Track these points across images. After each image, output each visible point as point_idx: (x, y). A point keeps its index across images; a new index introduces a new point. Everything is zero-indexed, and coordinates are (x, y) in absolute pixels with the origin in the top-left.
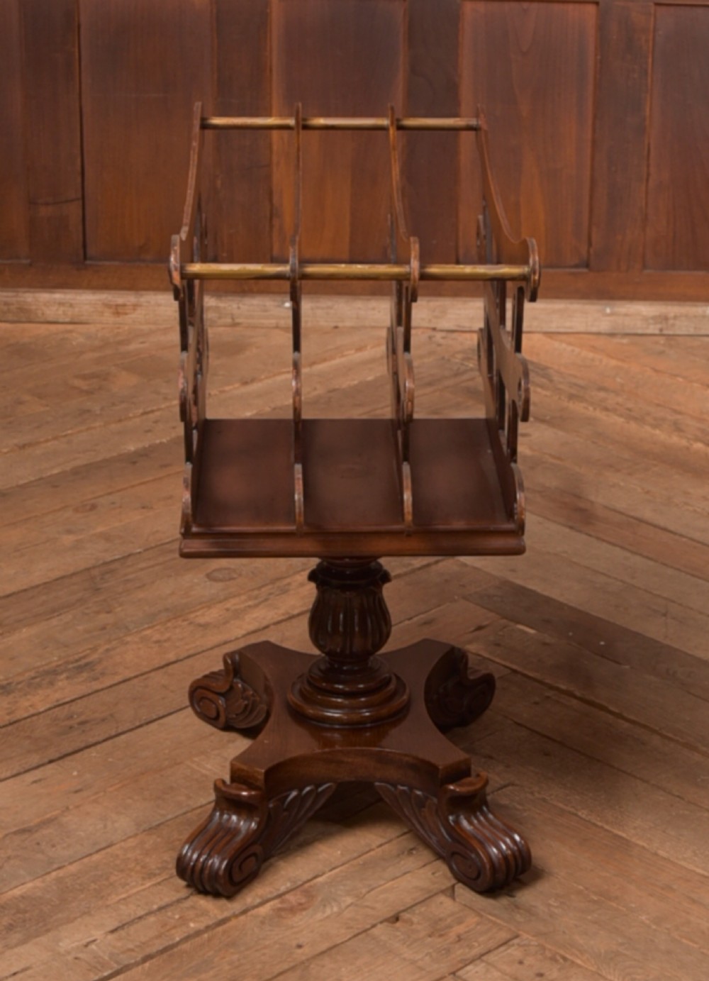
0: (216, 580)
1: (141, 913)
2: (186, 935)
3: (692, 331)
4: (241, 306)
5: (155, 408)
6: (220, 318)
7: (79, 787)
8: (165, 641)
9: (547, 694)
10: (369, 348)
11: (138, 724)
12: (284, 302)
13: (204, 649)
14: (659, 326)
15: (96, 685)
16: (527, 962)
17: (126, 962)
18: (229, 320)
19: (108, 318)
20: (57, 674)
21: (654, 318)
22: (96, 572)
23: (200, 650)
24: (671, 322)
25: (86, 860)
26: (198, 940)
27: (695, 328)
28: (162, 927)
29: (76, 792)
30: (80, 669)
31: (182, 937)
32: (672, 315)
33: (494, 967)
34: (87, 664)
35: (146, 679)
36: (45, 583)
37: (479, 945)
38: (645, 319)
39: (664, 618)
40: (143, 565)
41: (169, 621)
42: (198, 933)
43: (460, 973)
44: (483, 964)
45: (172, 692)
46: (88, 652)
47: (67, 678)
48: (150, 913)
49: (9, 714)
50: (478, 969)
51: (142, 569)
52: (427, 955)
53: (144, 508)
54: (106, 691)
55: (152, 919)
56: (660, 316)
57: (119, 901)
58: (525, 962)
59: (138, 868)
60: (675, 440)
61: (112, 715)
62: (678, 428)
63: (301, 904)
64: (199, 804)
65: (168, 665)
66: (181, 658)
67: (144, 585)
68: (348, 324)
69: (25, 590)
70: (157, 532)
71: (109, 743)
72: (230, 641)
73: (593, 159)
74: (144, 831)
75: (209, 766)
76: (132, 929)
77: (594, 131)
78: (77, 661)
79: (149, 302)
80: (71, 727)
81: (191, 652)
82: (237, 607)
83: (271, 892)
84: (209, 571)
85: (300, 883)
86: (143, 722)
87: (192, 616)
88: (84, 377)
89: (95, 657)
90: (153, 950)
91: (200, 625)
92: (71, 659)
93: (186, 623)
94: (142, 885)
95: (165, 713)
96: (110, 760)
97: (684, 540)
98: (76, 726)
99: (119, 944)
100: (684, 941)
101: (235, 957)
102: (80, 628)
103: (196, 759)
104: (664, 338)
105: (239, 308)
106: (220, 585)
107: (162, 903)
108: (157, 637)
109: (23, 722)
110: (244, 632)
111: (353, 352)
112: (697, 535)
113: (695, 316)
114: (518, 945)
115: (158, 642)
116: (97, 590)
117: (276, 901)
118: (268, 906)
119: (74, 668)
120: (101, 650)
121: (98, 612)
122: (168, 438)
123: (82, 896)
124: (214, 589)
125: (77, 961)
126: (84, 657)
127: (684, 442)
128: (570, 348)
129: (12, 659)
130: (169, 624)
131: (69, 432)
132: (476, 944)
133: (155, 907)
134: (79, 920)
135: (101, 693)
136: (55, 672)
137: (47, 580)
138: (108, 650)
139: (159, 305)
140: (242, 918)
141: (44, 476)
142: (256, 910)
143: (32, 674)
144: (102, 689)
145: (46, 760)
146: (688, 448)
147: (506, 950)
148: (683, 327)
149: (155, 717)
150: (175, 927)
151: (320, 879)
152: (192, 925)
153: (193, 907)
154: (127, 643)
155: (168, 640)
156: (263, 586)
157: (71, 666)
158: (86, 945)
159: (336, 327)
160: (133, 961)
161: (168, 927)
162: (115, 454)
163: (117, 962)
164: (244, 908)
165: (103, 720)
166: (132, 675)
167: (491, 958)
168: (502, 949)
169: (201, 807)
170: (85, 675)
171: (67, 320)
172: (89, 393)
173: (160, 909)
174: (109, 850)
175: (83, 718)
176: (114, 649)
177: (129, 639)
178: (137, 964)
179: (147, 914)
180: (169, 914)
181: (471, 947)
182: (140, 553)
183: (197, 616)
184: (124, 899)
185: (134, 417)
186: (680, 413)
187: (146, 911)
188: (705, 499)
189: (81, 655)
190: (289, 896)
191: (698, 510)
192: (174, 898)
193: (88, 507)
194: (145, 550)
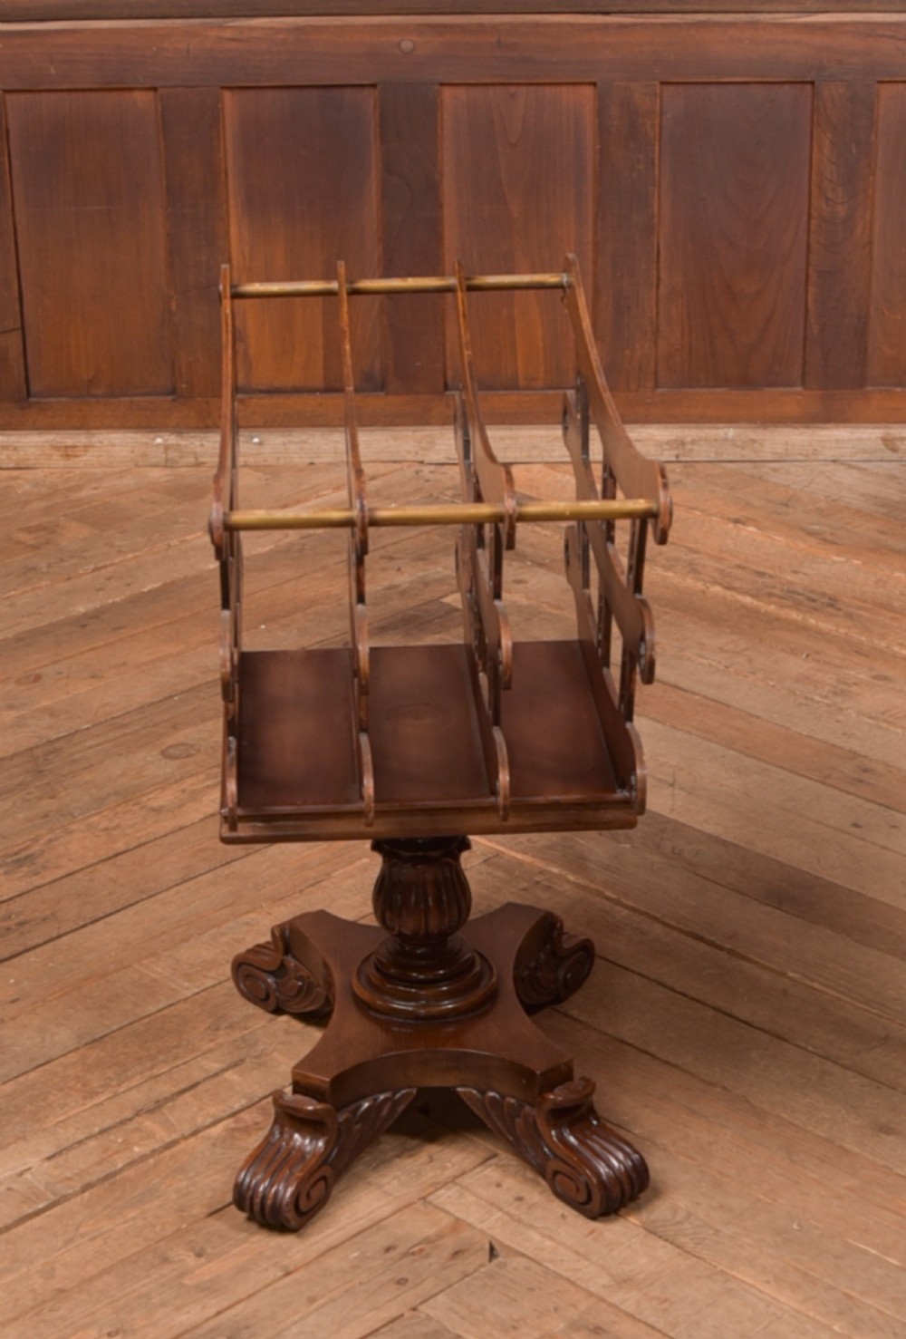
0: (172, 758)
1: (80, 1136)
2: (129, 1161)
3: (712, 457)
4: (204, 443)
5: (108, 563)
6: (181, 457)
7: (15, 997)
8: (114, 829)
9: (538, 879)
11: (82, 923)
12: (252, 438)
13: (157, 836)
14: (675, 452)
15: (37, 881)
16: (505, 1185)
17: (63, 1192)
18: (191, 460)
19: (57, 461)
21: (668, 443)
22: (38, 752)
23: (152, 837)
24: (689, 447)
25: (21, 1079)
26: (142, 1167)
27: (716, 453)
28: (103, 1152)
29: (13, 1002)
30: (19, 863)
31: (125, 1162)
32: (689, 439)
33: (468, 1190)
34: (27, 857)
35: (91, 872)
37: (453, 1165)
38: (659, 444)
39: (671, 789)
40: (92, 742)
41: (119, 805)
42: (143, 1158)
43: (431, 1198)
44: (457, 1188)
45: (121, 886)
46: (28, 843)
47: (5, 873)
48: (90, 1137)
50: (450, 1193)
51: (90, 748)
52: (395, 1178)
53: (93, 677)
54: (47, 887)
55: (92, 1143)
56: (676, 441)
57: (56, 1125)
58: (503, 1184)
59: (79, 1086)
60: (690, 582)
61: (53, 914)
62: (693, 569)
63: (257, 1123)
64: (147, 1013)
65: (116, 855)
66: (131, 847)
67: (92, 766)
68: (325, 459)
70: (107, 704)
71: (50, 946)
72: (186, 827)
73: (595, 263)
74: (86, 1045)
75: (159, 970)
76: (71, 1155)
77: (595, 232)
78: (16, 854)
79: (101, 442)
80: (8, 929)
81: (143, 840)
82: (194, 788)
83: (224, 1111)
84: (164, 748)
85: (256, 1099)
86: (88, 921)
87: (145, 799)
88: (29, 530)
89: (36, 848)
90: (94, 1178)
91: (153, 810)
92: (10, 851)
93: (136, 808)
94: (83, 1105)
95: (112, 911)
96: (51, 965)
97: (697, 697)
98: (14, 927)
99: (56, 1172)
100: (681, 1158)
101: (184, 1184)
102: (20, 816)
103: (145, 962)
104: (681, 465)
105: (202, 445)
106: (176, 763)
107: (105, 1125)
108: (104, 824)
110: (201, 816)
111: (330, 491)
112: (711, 693)
113: (716, 440)
114: (496, 1165)
115: (106, 829)
116: (39, 773)
117: (230, 1121)
118: (221, 1126)
119: (13, 862)
120: (42, 841)
121: (40, 798)
122: (122, 597)
123: (17, 1119)
124: (169, 767)
125: (9, 1192)
126: (24, 849)
127: (700, 585)
130: (119, 809)
131: (13, 593)
132: (449, 1165)
133: (96, 1130)
134: (13, 1146)
135: (42, 889)
138: (50, 841)
139: (113, 445)
140: (192, 1140)
142: (207, 1131)
144: (43, 885)
146: (704, 592)
147: (483, 1171)
148: (701, 452)
149: (101, 915)
150: (118, 1152)
152: (136, 1149)
153: (138, 1129)
154: (72, 832)
155: (117, 827)
157: (9, 860)
158: (21, 1174)
159: (312, 464)
160: (70, 1191)
161: (110, 1153)
162: (62, 617)
163: (55, 1194)
164: (194, 1129)
165: (44, 920)
166: (76, 868)
167: (466, 1180)
168: (478, 1170)
169: (149, 1015)
170: (25, 869)
171: (12, 465)
172: (36, 548)
173: (102, 1132)
174: (47, 1067)
175: (22, 918)
176: (56, 839)
177: (73, 827)
178: (75, 1194)
179: (87, 1138)
180: (112, 1137)
181: (444, 1168)
182: (88, 728)
183: (149, 799)
184: (63, 1122)
185: (85, 574)
186: (696, 552)
187: (86, 1135)
188: (721, 650)
189: (21, 847)
190: (244, 1115)
191: (713, 663)
192: (118, 1120)
193: (32, 678)
194: (94, 726)
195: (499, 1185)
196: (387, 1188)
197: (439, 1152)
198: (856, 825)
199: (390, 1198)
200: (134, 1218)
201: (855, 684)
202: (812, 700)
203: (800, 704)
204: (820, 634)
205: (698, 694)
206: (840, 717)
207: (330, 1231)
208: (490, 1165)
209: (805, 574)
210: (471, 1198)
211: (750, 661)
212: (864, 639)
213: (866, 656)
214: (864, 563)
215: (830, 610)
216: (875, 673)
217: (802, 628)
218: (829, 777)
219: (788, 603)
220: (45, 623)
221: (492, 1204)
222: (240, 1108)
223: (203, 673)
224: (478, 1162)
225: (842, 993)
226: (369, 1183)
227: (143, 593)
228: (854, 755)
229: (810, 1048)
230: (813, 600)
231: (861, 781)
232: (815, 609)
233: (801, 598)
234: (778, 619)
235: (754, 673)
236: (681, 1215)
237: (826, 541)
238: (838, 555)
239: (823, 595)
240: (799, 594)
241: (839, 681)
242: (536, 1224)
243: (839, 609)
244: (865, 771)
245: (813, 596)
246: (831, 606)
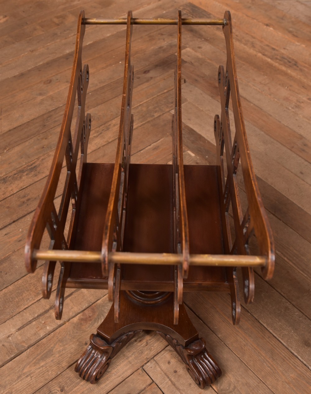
1: (30, 318)
2: (45, 334)
10: (152, 3)
15: (36, 179)
17: (21, 349)
20: (23, 172)
22: (45, 117)
26: (49, 337)
28: (37, 328)
29: (19, 241)
30: (32, 169)
34: (35, 167)
36: (28, 122)
37: (154, 349)
42: (50, 333)
43: (145, 367)
44: (154, 362)
46: (36, 160)
47: (27, 174)
49: (3, 194)
50: (152, 365)
53: (67, 82)
55: (34, 323)
59: (34, 289)
60: (252, 51)
62: (253, 46)
63: (90, 317)
69: (20, 126)
78: (31, 165)
83: (80, 309)
85: (91, 304)
88: (58, 17)
89: (38, 163)
94: (34, 300)
97: (252, 105)
98: (25, 201)
99: (20, 338)
102: (35, 147)
107: (39, 313)
109: (8, 198)
111: (146, 5)
112: (256, 103)
114: (169, 350)
116: (44, 126)
117: (81, 314)
118: (77, 317)
119: (30, 169)
121: (42, 139)
123: (12, 305)
125: (3, 347)
126: (34, 163)
127: (255, 53)
128: (219, 4)
129: (9, 164)
131: (48, 44)
133: (36, 315)
136: (22, 171)
137: (29, 121)
138: (43, 159)
140: (67, 324)
141: (37, 65)
142: (72, 320)
143: (15, 172)
144: (37, 181)
145: (12, 221)
146: (256, 56)
147: (164, 353)
150: (42, 328)
151: (99, 302)
152: (48, 328)
153: (50, 317)
156: (101, 126)
158: (8, 337)
160: (23, 349)
161: (39, 329)
162: (61, 55)
164: (68, 318)
165: (35, 198)
167: (158, 358)
170: (33, 173)
172: (58, 25)
173: (38, 316)
175: (28, 197)
176: (45, 159)
179: (33, 319)
180: (41, 320)
181: (151, 350)
182: (62, 106)
185: (71, 37)
186: (254, 38)
187: (33, 318)
188: (261, 83)
189: (33, 162)
190: (86, 312)
191: (258, 89)
192: (44, 311)
193: (49, 81)
194: (63, 105)
195: (169, 363)
196: (130, 359)
197: (150, 340)
198: (302, 173)
199: (131, 365)
200: (42, 366)
201: (302, 102)
202: (289, 109)
203: (285, 111)
204: (291, 77)
205: (252, 103)
206: (297, 118)
207: (108, 382)
208: (167, 351)
209: (287, 50)
210: (159, 369)
211: (269, 89)
212: (305, 80)
213: (306, 89)
214: (306, 46)
215: (295, 67)
216: (308, 97)
217: (286, 74)
218: (293, 147)
219: (282, 63)
220: (56, 57)
221: (165, 374)
222: (85, 308)
223: (100, 83)
224: (163, 348)
225: (294, 264)
226: (124, 355)
227: (87, 45)
228: (301, 137)
229: (282, 293)
230: (290, 62)
231: (304, 150)
232: (290, 66)
233: (286, 61)
234: (278, 69)
235: (270, 95)
236: (232, 387)
237: (294, 35)
238: (298, 42)
239: (293, 60)
240: (285, 59)
241: (297, 101)
242: (181, 388)
243: (298, 67)
244: (305, 145)
245: (290, 60)
246: (295, 65)
